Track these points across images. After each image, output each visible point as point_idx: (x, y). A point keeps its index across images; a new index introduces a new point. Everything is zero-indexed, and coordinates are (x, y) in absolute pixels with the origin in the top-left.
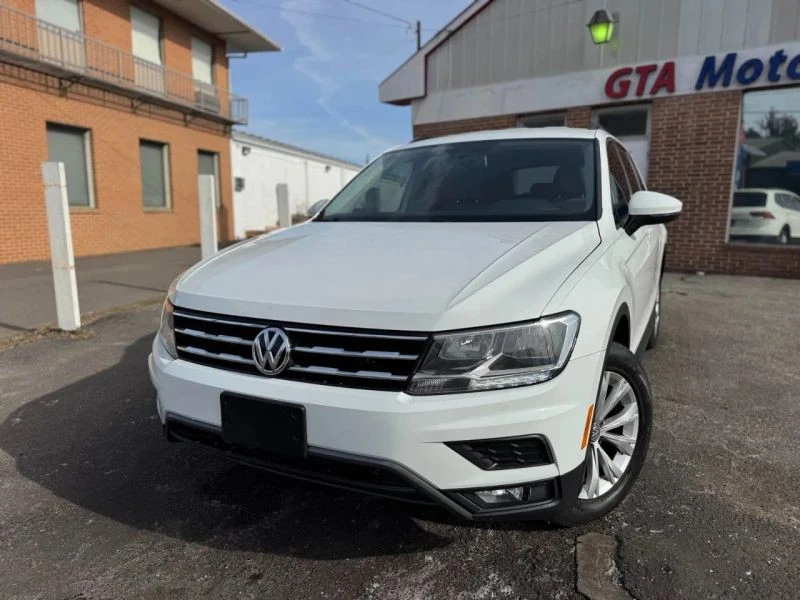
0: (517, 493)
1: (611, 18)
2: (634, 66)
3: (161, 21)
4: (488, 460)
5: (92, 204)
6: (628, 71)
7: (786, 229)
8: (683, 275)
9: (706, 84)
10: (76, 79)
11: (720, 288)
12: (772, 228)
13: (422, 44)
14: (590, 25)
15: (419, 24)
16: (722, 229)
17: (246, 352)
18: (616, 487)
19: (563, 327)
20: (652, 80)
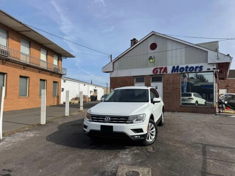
0: (139, 137)
1: (153, 58)
2: (159, 67)
3: (47, 51)
5: (27, 95)
6: (157, 68)
7: (197, 102)
8: (172, 112)
9: (173, 71)
10: (28, 66)
11: (179, 115)
12: (193, 102)
13: (112, 60)
14: (149, 59)
15: (111, 55)
16: (180, 102)
17: (104, 120)
18: (153, 140)
19: (144, 116)
20: (162, 70)
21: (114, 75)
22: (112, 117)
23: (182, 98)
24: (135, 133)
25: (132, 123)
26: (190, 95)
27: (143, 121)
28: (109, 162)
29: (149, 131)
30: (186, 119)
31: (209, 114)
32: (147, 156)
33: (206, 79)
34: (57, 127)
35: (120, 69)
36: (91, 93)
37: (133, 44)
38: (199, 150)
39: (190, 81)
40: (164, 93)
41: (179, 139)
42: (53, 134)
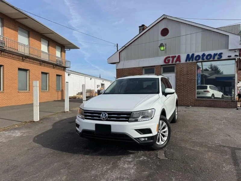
0: (146, 139)
1: (164, 45)
2: (171, 56)
3: (49, 42)
4: (141, 133)
5: (28, 90)
6: (169, 57)
7: (213, 95)
8: (186, 107)
9: (188, 60)
10: (27, 57)
11: (195, 110)
12: (209, 95)
13: (118, 50)
14: (159, 47)
15: (117, 44)
16: (195, 95)
17: (99, 117)
18: (165, 143)
19: (152, 111)
20: (175, 59)
21: (120, 66)
22: (110, 113)
23: (197, 90)
24: (141, 134)
25: (137, 121)
26: (206, 88)
27: (152, 118)
28: (104, 175)
29: (159, 131)
30: (203, 114)
31: (229, 108)
32: (157, 166)
33: (220, 71)
34: (52, 124)
35: (127, 59)
36: (98, 87)
37: (142, 30)
38: (227, 157)
39: (204, 73)
40: (177, 85)
41: (197, 141)
42: (44, 133)
